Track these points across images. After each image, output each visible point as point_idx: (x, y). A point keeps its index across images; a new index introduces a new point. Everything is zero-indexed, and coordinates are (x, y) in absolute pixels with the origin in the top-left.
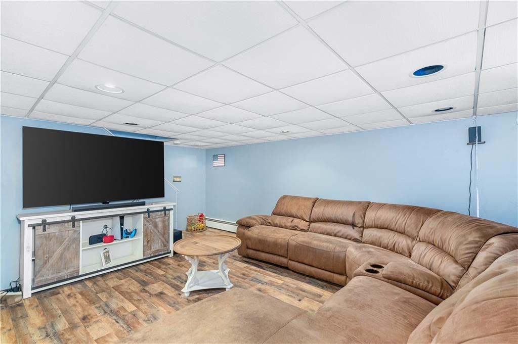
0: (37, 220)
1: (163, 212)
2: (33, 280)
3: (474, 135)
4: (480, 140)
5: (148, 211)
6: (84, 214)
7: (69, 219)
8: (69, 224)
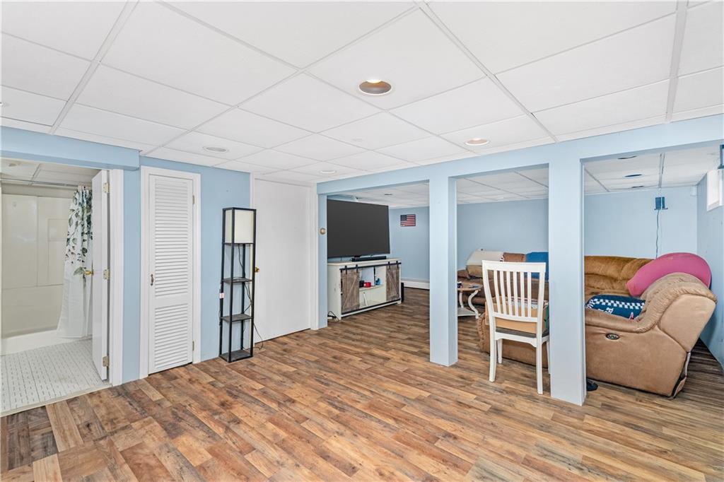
0: (342, 265)
1: (396, 266)
2: (342, 308)
3: (660, 203)
4: (664, 207)
5: (389, 264)
6: (360, 264)
7: (355, 266)
8: (355, 270)
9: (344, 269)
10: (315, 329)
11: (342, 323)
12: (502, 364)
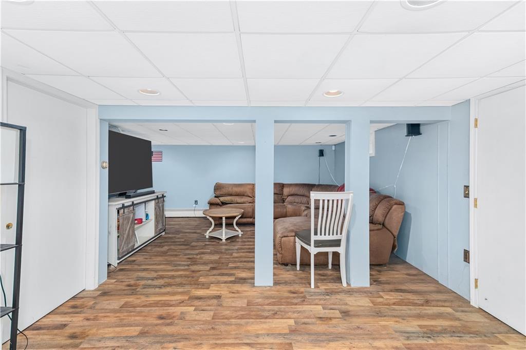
0: (119, 204)
1: (162, 199)
5: (157, 198)
6: (136, 200)
7: (131, 203)
8: (132, 208)
9: (121, 208)
10: (93, 289)
11: (121, 270)
12: (300, 270)
